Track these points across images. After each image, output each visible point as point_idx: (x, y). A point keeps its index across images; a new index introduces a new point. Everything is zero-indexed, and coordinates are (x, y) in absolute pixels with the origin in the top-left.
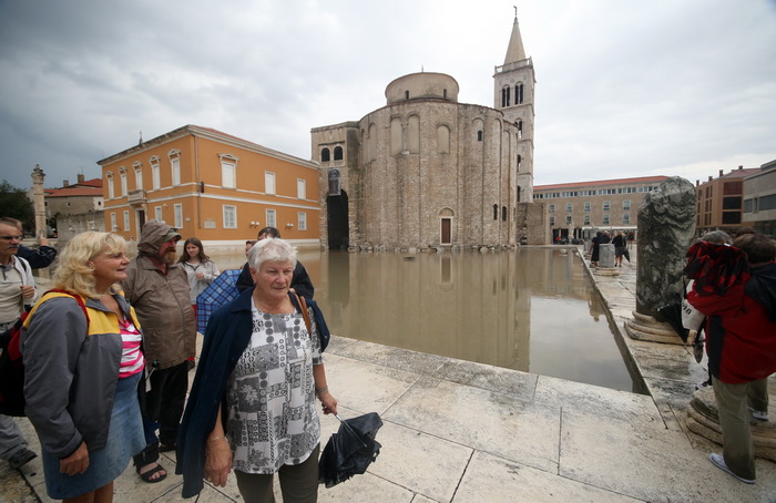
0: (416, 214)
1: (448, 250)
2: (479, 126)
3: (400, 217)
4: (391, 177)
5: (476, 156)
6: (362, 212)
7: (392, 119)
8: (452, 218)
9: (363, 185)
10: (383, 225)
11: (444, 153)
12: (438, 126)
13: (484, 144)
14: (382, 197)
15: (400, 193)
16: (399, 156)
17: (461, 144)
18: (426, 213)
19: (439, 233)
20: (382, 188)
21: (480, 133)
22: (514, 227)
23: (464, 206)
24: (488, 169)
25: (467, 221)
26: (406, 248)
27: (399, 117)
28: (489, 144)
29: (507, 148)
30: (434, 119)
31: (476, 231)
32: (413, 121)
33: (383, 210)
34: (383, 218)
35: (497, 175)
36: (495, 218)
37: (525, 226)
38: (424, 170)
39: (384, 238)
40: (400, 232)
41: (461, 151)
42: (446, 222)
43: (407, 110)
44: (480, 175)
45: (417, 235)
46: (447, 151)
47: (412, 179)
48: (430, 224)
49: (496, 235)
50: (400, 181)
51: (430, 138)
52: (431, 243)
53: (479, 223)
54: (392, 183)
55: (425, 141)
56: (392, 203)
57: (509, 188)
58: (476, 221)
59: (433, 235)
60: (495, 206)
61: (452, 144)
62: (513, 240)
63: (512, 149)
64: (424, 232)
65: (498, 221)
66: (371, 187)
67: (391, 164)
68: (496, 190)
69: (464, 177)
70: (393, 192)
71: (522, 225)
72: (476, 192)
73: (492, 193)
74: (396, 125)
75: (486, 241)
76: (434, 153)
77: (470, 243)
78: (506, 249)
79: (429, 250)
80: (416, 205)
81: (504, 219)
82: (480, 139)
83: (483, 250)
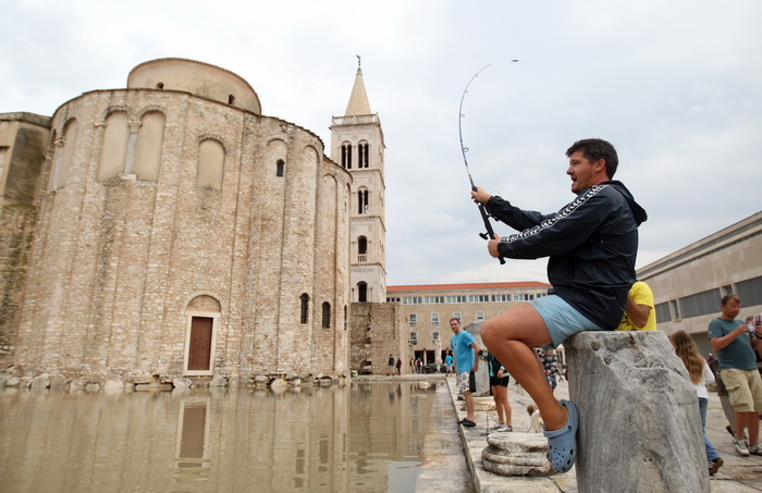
0: (134, 304)
1: (200, 386)
2: (280, 152)
3: (97, 309)
4: (89, 222)
5: (272, 202)
6: (15, 297)
7: (109, 114)
8: (216, 316)
9: (31, 238)
10: (53, 325)
11: (210, 188)
12: (203, 139)
13: (288, 183)
14: (62, 263)
15: (104, 255)
16: (114, 183)
17: (244, 179)
18: (158, 303)
19: (184, 348)
20: (66, 243)
21: (280, 164)
22: (345, 341)
23: (243, 294)
24: (293, 227)
25: (247, 322)
26: (97, 381)
27: (123, 112)
28: (295, 184)
29: (333, 202)
30: (195, 126)
31: (264, 345)
32: (152, 123)
33: (58, 292)
34: (55, 310)
35: (310, 240)
36: (304, 319)
37: (368, 341)
38: (163, 216)
39: (50, 356)
40: (92, 342)
41: (245, 190)
42: (202, 325)
43: (143, 103)
44: (277, 234)
45: (131, 350)
46: (217, 187)
47: (135, 229)
48: (163, 327)
49: (306, 354)
50: (107, 230)
51: (183, 156)
52: (162, 370)
53: (270, 328)
54: (90, 235)
55: (172, 161)
56: (83, 277)
57: (335, 269)
58: (266, 326)
59: (169, 350)
60: (305, 298)
61: (228, 175)
62: (342, 365)
63: (341, 206)
64: (149, 343)
65: (309, 326)
66: (45, 244)
67: (95, 196)
68: (308, 267)
69: (247, 239)
70: (89, 255)
71: (361, 340)
72: (268, 269)
73: (299, 271)
74: (118, 125)
75: (285, 368)
76: (188, 184)
77: (250, 369)
78: (325, 382)
79: (155, 386)
80: (136, 284)
81: (326, 324)
82: (280, 173)
83: (278, 385)
